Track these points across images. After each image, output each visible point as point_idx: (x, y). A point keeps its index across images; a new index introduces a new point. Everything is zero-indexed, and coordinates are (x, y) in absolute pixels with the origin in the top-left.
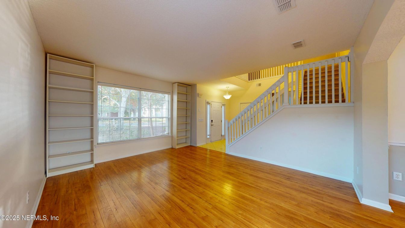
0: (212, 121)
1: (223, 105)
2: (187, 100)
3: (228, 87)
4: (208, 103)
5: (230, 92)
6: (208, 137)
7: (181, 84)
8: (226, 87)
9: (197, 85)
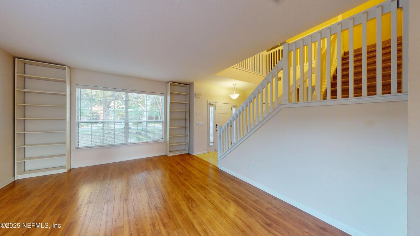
0: (217, 125)
1: (233, 106)
2: (186, 101)
3: (236, 84)
4: (211, 104)
5: (237, 91)
6: (211, 144)
7: (174, 84)
8: (233, 84)
9: (194, 83)
